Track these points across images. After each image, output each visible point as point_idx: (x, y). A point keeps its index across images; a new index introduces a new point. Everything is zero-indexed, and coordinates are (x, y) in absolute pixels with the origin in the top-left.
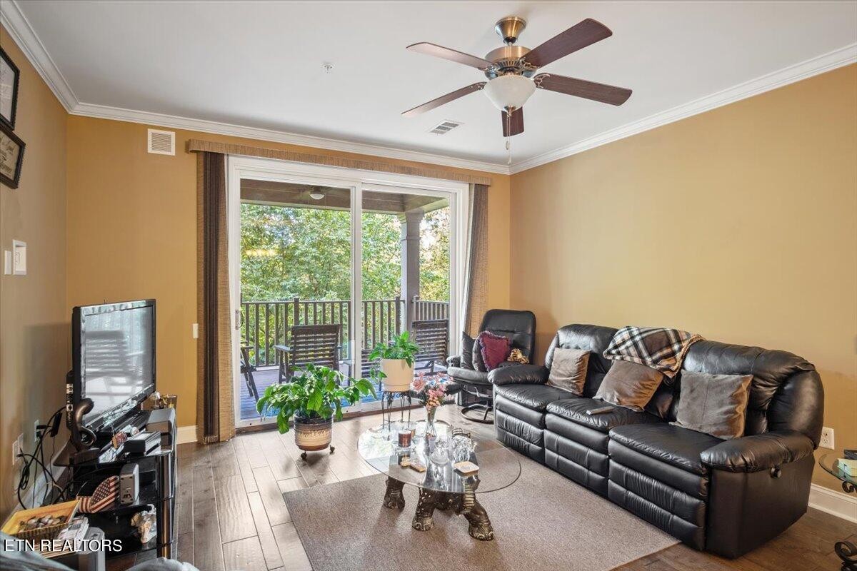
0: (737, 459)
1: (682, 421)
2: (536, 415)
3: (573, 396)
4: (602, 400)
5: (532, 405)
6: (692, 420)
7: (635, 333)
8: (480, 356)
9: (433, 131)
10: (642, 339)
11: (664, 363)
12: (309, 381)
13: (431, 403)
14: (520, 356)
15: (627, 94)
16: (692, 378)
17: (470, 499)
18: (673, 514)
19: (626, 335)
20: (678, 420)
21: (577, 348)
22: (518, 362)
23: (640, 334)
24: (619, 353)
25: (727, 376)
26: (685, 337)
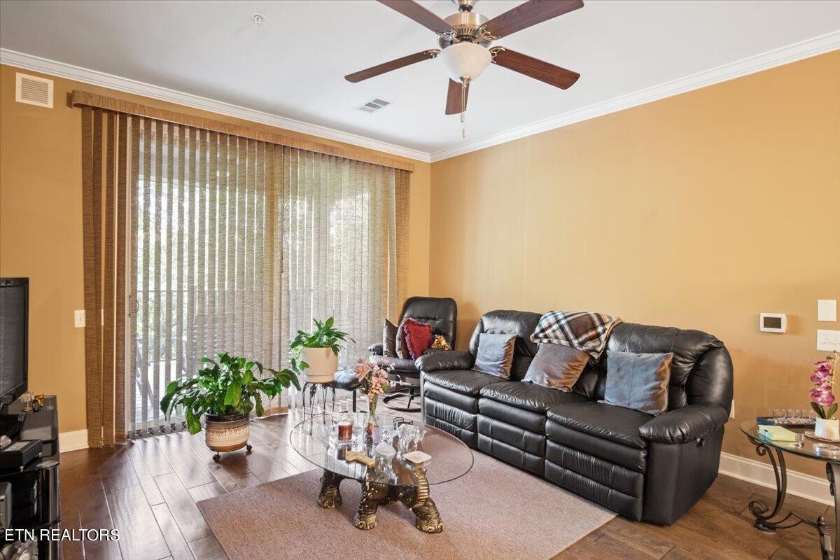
0: (675, 431)
1: (610, 399)
2: (468, 400)
3: (501, 380)
4: (531, 382)
5: (464, 390)
6: (621, 397)
7: (560, 317)
8: (404, 343)
9: (361, 109)
10: (568, 322)
11: (590, 345)
12: (223, 374)
13: (374, 391)
14: (444, 343)
15: (574, 77)
16: (618, 359)
17: (425, 491)
18: (612, 488)
19: (551, 319)
20: (606, 398)
21: (502, 333)
22: (443, 348)
23: (566, 317)
24: (546, 337)
25: (650, 354)
26: (607, 320)
